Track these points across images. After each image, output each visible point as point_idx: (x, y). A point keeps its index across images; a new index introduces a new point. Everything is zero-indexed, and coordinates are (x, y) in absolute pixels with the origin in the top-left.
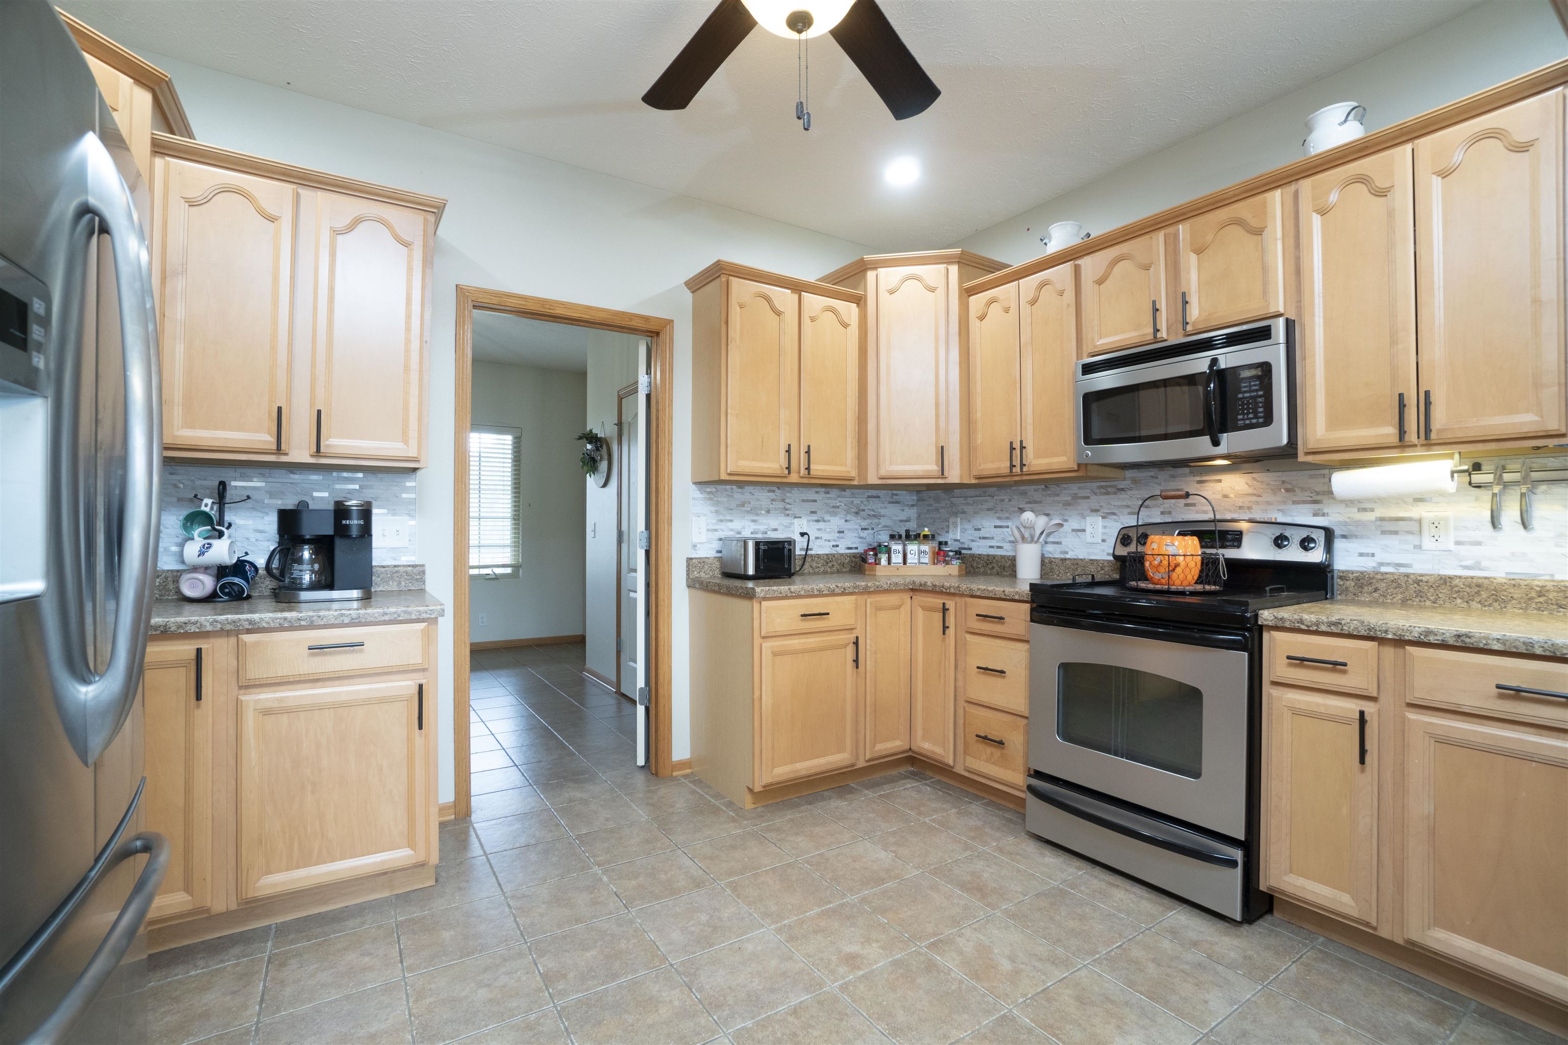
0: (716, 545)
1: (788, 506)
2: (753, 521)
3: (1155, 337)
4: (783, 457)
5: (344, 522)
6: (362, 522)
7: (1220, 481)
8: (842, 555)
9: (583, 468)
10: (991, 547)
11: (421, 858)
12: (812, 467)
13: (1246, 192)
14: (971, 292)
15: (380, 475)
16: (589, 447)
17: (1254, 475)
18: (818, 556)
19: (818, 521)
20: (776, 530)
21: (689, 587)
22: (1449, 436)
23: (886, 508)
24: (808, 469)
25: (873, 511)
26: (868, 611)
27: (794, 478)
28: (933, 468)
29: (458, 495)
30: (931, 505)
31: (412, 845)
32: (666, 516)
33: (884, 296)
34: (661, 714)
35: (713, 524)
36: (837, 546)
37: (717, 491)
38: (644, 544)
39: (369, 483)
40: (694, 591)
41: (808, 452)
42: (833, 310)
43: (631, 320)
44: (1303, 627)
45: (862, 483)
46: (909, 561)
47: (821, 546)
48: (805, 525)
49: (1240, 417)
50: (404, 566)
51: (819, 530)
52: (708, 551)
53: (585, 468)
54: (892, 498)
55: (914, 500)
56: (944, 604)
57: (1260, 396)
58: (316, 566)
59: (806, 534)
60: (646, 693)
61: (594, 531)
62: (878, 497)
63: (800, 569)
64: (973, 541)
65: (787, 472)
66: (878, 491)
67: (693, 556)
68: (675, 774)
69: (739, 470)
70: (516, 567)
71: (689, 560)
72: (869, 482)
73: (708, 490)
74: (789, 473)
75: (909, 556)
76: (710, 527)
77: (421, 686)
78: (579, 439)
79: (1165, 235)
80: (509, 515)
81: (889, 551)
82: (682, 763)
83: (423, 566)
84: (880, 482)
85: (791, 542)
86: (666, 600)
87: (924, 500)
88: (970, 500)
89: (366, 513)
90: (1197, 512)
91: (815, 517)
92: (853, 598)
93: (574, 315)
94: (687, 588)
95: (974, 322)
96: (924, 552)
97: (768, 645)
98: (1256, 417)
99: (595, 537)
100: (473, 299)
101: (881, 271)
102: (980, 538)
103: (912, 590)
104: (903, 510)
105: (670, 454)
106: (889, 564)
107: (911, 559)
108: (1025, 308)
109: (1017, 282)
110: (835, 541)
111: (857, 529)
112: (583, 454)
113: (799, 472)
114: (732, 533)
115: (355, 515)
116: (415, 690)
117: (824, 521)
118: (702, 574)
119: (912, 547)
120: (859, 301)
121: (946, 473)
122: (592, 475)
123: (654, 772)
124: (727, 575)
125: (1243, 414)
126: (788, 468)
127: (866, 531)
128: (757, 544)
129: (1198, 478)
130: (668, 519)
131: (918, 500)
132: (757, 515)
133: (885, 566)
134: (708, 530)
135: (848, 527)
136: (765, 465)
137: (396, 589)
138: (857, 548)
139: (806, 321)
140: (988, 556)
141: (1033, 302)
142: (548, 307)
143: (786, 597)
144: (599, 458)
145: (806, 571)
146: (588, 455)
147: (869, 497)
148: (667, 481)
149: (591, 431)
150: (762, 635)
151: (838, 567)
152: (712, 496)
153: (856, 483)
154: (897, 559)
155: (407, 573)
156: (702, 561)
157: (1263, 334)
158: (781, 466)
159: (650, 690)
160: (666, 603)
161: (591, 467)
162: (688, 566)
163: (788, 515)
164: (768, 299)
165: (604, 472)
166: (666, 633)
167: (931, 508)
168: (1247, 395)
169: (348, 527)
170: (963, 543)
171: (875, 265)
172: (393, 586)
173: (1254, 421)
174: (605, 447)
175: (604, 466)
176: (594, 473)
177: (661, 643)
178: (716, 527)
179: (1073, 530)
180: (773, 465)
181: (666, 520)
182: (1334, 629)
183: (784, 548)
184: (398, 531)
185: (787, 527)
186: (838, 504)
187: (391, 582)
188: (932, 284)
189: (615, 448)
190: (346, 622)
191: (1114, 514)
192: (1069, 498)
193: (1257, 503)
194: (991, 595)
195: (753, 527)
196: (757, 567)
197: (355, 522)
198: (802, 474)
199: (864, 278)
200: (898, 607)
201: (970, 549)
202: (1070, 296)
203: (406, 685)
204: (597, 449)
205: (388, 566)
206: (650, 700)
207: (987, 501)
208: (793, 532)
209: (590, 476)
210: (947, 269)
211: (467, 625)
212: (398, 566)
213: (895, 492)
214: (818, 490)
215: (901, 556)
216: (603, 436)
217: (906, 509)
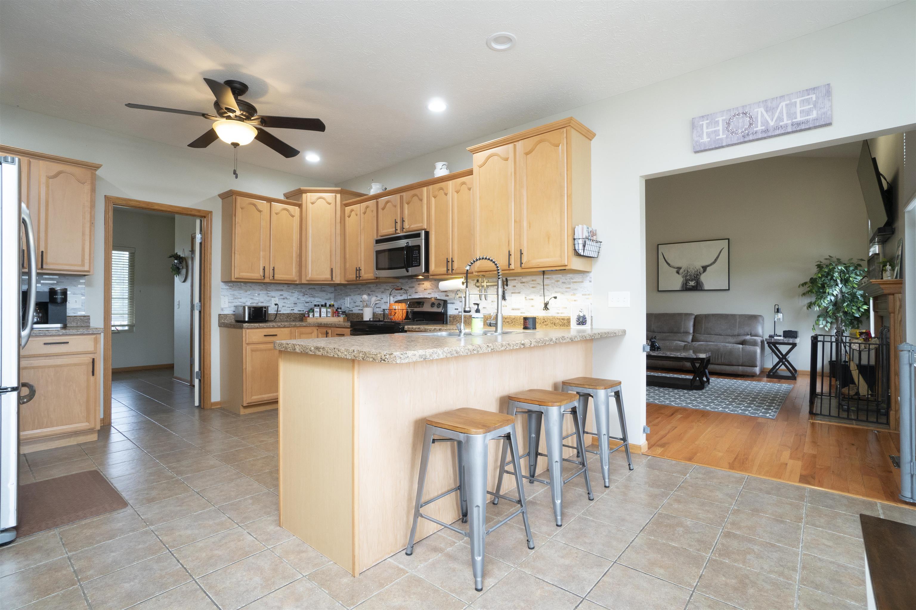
0: (233, 309)
1: (269, 292)
2: (252, 299)
3: (396, 232)
4: (262, 271)
5: (55, 297)
6: (63, 297)
7: (424, 284)
8: (296, 313)
9: (172, 272)
10: (359, 310)
11: (92, 426)
12: (275, 276)
13: (419, 186)
14: (347, 205)
15: (66, 277)
16: (176, 261)
17: (432, 282)
18: (284, 314)
19: (284, 299)
20: (262, 302)
21: (219, 326)
22: (458, 271)
23: (318, 293)
24: (273, 277)
25: (312, 295)
26: (296, 335)
27: (267, 280)
28: (328, 276)
29: (106, 286)
30: (339, 292)
31: (88, 421)
32: (208, 296)
33: (310, 205)
34: (206, 382)
35: (232, 300)
36: (294, 310)
37: (234, 285)
38: (199, 308)
39: (61, 280)
40: (222, 328)
41: (274, 270)
42: (287, 210)
43: (191, 211)
44: (413, 330)
45: (300, 283)
46: (322, 316)
47: (285, 310)
48: (277, 301)
49: (414, 263)
50: (79, 316)
51: (284, 303)
52: (229, 311)
53: (174, 272)
54: (322, 289)
55: (333, 290)
56: (327, 331)
57: (418, 256)
58: (40, 315)
59: (277, 304)
60: (200, 374)
61: (179, 305)
62: (315, 289)
63: (274, 320)
64: (353, 307)
65: (263, 278)
66: (315, 286)
67: (222, 313)
68: (213, 407)
69: (241, 277)
70: (131, 326)
71: (220, 315)
72: (303, 282)
73: (230, 285)
74: (264, 278)
75: (322, 313)
76: (230, 301)
77: (93, 359)
78: (169, 257)
79: (400, 196)
80: (127, 297)
81: (313, 311)
82: (217, 403)
83: (89, 316)
84: (307, 282)
85: (267, 308)
86: (208, 333)
87: (336, 290)
88: (352, 290)
89: (64, 293)
90: (418, 295)
91: (282, 297)
92: (289, 329)
93: (163, 209)
94: (219, 328)
95: (347, 218)
96: (329, 312)
97: (249, 348)
98: (417, 263)
99: (179, 308)
100: (113, 201)
101: (308, 194)
102: (356, 306)
103: (318, 326)
104: (327, 294)
105: (210, 269)
106: (314, 317)
107: (324, 314)
108: (362, 215)
109: (359, 204)
110: (292, 307)
111: (303, 303)
112: (172, 265)
113: (270, 278)
114: (240, 304)
115: (59, 294)
116: (91, 361)
117: (287, 299)
118: (226, 321)
119: (324, 310)
120: (300, 206)
121: (334, 279)
122: (178, 276)
123: (202, 407)
124: (237, 321)
125: (414, 262)
126: (264, 276)
127: (308, 304)
128: (249, 308)
129: (418, 283)
130: (209, 297)
131: (335, 290)
132: (253, 296)
133: (311, 318)
134: (229, 302)
135: (299, 301)
136: (253, 275)
137: (75, 325)
138: (303, 311)
139: (274, 216)
140: (358, 313)
141: (365, 213)
142: (150, 205)
143: (257, 328)
144: (181, 267)
145: (277, 320)
146: (175, 265)
147: (309, 288)
148: (209, 281)
149: (177, 253)
150: (247, 343)
151: (293, 319)
152: (231, 288)
153: (297, 282)
154: (317, 315)
155: (81, 319)
156: (226, 315)
157: (418, 235)
158: (261, 275)
159: (201, 372)
160: (208, 334)
161: (177, 271)
162: (219, 318)
163: (269, 296)
164: (255, 205)
165: (184, 275)
166: (208, 346)
167: (339, 294)
168: (415, 255)
169: (56, 298)
170: (350, 308)
171: (306, 192)
172: (74, 324)
173: (417, 264)
174: (184, 262)
175: (184, 271)
176: (178, 275)
177: (206, 351)
178: (234, 301)
179: (385, 302)
180: (257, 275)
181: (208, 298)
182: (419, 330)
183: (262, 310)
184: (76, 301)
185: (268, 301)
186: (294, 292)
187: (73, 323)
188: (330, 202)
189: (190, 262)
190: (60, 334)
191: (396, 296)
192: (383, 290)
193: (433, 292)
194: (341, 326)
195: (251, 301)
196: (249, 318)
197: (59, 297)
198: (271, 279)
199: (302, 196)
200: (311, 333)
201: (352, 311)
202: (375, 213)
203: (87, 359)
204: (180, 263)
205: (71, 316)
206: (201, 377)
207: (358, 291)
208: (271, 303)
209: (176, 276)
210: (336, 196)
211: (110, 342)
212: (76, 316)
213: (322, 287)
214: (284, 285)
215: (318, 313)
216: (184, 256)
217: (329, 294)
